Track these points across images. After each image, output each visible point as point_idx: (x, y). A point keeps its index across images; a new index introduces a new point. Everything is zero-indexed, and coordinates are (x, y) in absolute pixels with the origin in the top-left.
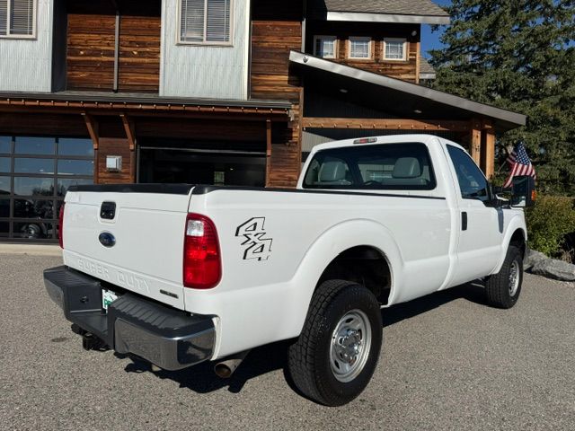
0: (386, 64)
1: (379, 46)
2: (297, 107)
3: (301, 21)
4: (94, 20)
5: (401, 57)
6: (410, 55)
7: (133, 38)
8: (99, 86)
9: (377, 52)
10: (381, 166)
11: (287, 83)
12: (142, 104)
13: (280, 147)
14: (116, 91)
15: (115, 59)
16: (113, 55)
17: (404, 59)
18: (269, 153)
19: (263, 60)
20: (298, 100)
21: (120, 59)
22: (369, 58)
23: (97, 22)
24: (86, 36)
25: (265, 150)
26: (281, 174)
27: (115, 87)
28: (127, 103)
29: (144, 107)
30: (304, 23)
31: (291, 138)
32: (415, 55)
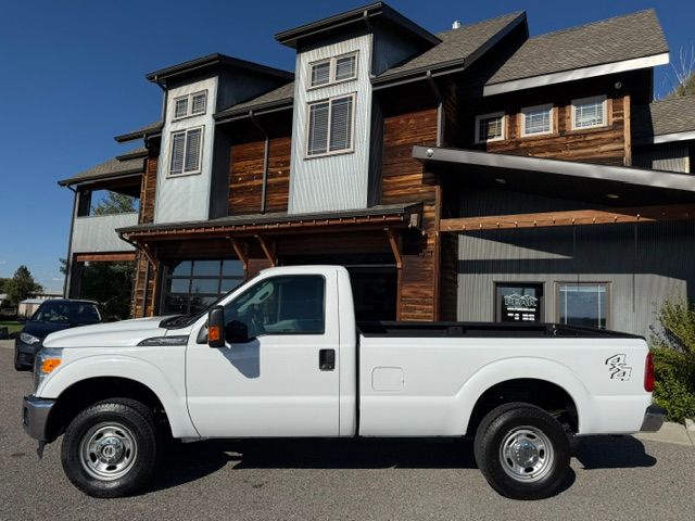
0: (576, 134)
1: (565, 112)
2: (433, 208)
3: (437, 107)
4: (249, 148)
5: (600, 121)
6: (614, 116)
7: (279, 159)
8: (251, 209)
9: (562, 122)
10: (576, 276)
11: (420, 182)
12: (269, 224)
13: (412, 258)
14: (263, 213)
15: (263, 182)
16: (262, 178)
17: (604, 124)
18: (399, 265)
19: (395, 160)
20: (434, 200)
21: (270, 180)
22: (551, 132)
23: (252, 149)
24: (243, 163)
25: (395, 262)
26: (413, 290)
27: (262, 209)
28: (257, 225)
29: (270, 227)
30: (440, 109)
31: (426, 245)
32: (622, 115)
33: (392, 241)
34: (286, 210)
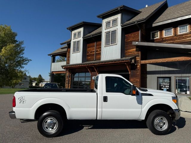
1: (176, 29)
3: (139, 31)
7: (98, 47)
9: (175, 32)
11: (135, 51)
13: (133, 71)
16: (94, 52)
18: (130, 73)
19: (128, 45)
20: (139, 55)
21: (96, 53)
22: (172, 35)
23: (92, 45)
24: (90, 48)
26: (134, 79)
27: (95, 60)
28: (93, 64)
29: (96, 64)
31: (137, 68)
33: (128, 67)
34: (100, 60)
